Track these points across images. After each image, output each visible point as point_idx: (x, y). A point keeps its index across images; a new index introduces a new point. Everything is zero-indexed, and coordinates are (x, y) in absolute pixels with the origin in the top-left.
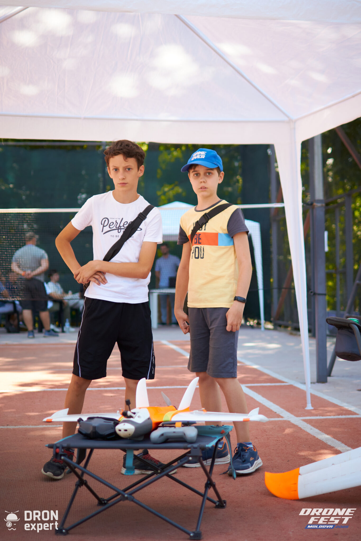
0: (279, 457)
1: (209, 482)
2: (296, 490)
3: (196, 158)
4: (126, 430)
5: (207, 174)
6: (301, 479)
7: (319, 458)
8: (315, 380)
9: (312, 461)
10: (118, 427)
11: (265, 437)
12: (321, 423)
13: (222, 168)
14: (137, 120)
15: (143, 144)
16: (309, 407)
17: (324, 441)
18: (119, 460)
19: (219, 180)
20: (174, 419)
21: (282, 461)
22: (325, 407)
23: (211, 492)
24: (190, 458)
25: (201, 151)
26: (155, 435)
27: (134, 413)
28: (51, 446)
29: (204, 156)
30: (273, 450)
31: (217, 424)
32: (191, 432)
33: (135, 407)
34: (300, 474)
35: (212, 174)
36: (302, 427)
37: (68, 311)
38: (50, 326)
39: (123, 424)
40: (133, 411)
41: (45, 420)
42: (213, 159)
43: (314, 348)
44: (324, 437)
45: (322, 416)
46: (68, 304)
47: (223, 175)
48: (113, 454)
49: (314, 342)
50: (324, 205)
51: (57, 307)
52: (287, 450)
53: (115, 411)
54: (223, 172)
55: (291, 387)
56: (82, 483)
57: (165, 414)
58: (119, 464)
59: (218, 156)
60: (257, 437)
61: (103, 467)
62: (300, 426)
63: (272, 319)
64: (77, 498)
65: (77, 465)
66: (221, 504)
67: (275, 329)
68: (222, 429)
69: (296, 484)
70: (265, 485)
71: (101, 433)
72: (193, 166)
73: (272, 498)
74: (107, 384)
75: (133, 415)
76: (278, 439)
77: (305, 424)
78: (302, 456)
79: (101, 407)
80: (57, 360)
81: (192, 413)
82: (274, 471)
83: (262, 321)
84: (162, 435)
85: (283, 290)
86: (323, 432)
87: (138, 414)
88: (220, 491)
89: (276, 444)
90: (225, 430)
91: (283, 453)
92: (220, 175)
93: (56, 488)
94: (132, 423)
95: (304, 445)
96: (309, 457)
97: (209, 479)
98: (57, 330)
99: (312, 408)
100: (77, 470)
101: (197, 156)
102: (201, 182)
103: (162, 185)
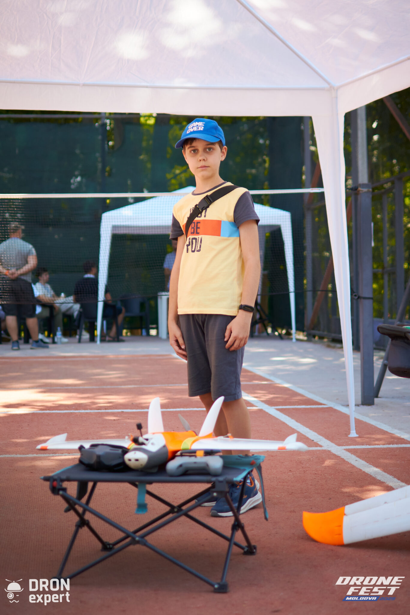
0: (319, 493)
1: (236, 523)
2: (340, 534)
3: (192, 130)
4: (137, 460)
5: (207, 150)
6: (346, 520)
7: (367, 496)
8: (360, 402)
9: (358, 499)
10: (127, 456)
11: (301, 470)
12: (368, 453)
13: (224, 142)
14: (147, 87)
15: (150, 116)
16: (353, 434)
17: (372, 475)
18: (126, 496)
19: (222, 156)
20: (194, 447)
21: (323, 499)
22: (373, 434)
23: (239, 535)
24: (215, 494)
25: (198, 122)
26: (172, 465)
27: (147, 440)
28: (46, 479)
29: (203, 128)
30: (311, 485)
31: (245, 454)
32: (216, 463)
33: (147, 433)
34: (345, 515)
35: (213, 149)
36: (345, 458)
37: (60, 318)
38: (38, 335)
39: (133, 452)
40: (145, 436)
41: (39, 447)
42: (214, 131)
43: (359, 363)
44: (372, 470)
45: (369, 445)
46: (59, 309)
47: (226, 151)
48: (119, 489)
49: (358, 355)
50: (371, 190)
51: (47, 313)
52: (328, 486)
53: (122, 437)
54: (225, 147)
55: (330, 409)
56: (83, 523)
57: (183, 441)
58: (126, 501)
59: (219, 127)
60: (291, 470)
61: (106, 505)
62: (343, 457)
63: (305, 329)
64: (76, 542)
65: (77, 501)
66: (250, 550)
67: (309, 340)
68: (252, 459)
69: (340, 526)
70: (303, 528)
71: (107, 462)
72: (189, 141)
73: (312, 543)
74: (108, 405)
75: (145, 442)
76: (316, 473)
77: (349, 454)
78: (346, 493)
79: (102, 433)
80: (48, 376)
81: (216, 440)
82: (313, 511)
83: (293, 331)
84: (181, 466)
85: (319, 293)
86: (371, 464)
87: (151, 441)
88: (249, 534)
89: (315, 478)
90: (255, 461)
91: (323, 489)
92: (223, 151)
93: (51, 530)
94: (145, 451)
95: (348, 480)
96: (355, 494)
97: (237, 520)
98: (47, 340)
99: (358, 436)
100: (77, 507)
101: (194, 127)
102: (200, 160)
103: (172, 167)
